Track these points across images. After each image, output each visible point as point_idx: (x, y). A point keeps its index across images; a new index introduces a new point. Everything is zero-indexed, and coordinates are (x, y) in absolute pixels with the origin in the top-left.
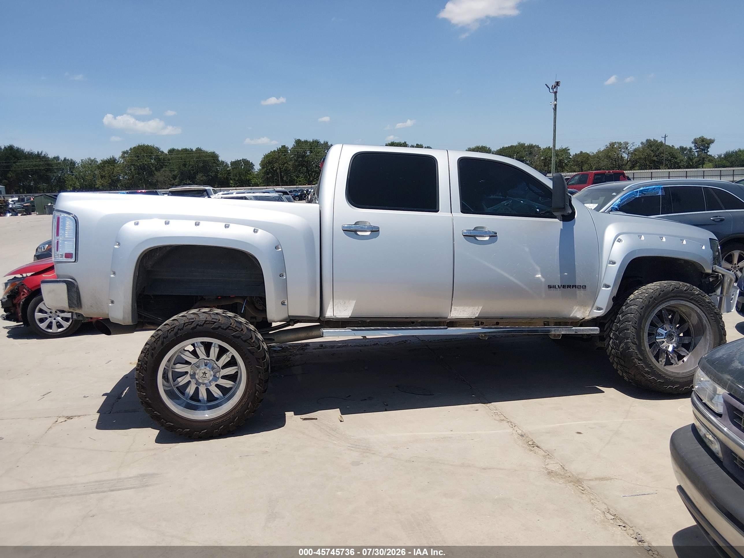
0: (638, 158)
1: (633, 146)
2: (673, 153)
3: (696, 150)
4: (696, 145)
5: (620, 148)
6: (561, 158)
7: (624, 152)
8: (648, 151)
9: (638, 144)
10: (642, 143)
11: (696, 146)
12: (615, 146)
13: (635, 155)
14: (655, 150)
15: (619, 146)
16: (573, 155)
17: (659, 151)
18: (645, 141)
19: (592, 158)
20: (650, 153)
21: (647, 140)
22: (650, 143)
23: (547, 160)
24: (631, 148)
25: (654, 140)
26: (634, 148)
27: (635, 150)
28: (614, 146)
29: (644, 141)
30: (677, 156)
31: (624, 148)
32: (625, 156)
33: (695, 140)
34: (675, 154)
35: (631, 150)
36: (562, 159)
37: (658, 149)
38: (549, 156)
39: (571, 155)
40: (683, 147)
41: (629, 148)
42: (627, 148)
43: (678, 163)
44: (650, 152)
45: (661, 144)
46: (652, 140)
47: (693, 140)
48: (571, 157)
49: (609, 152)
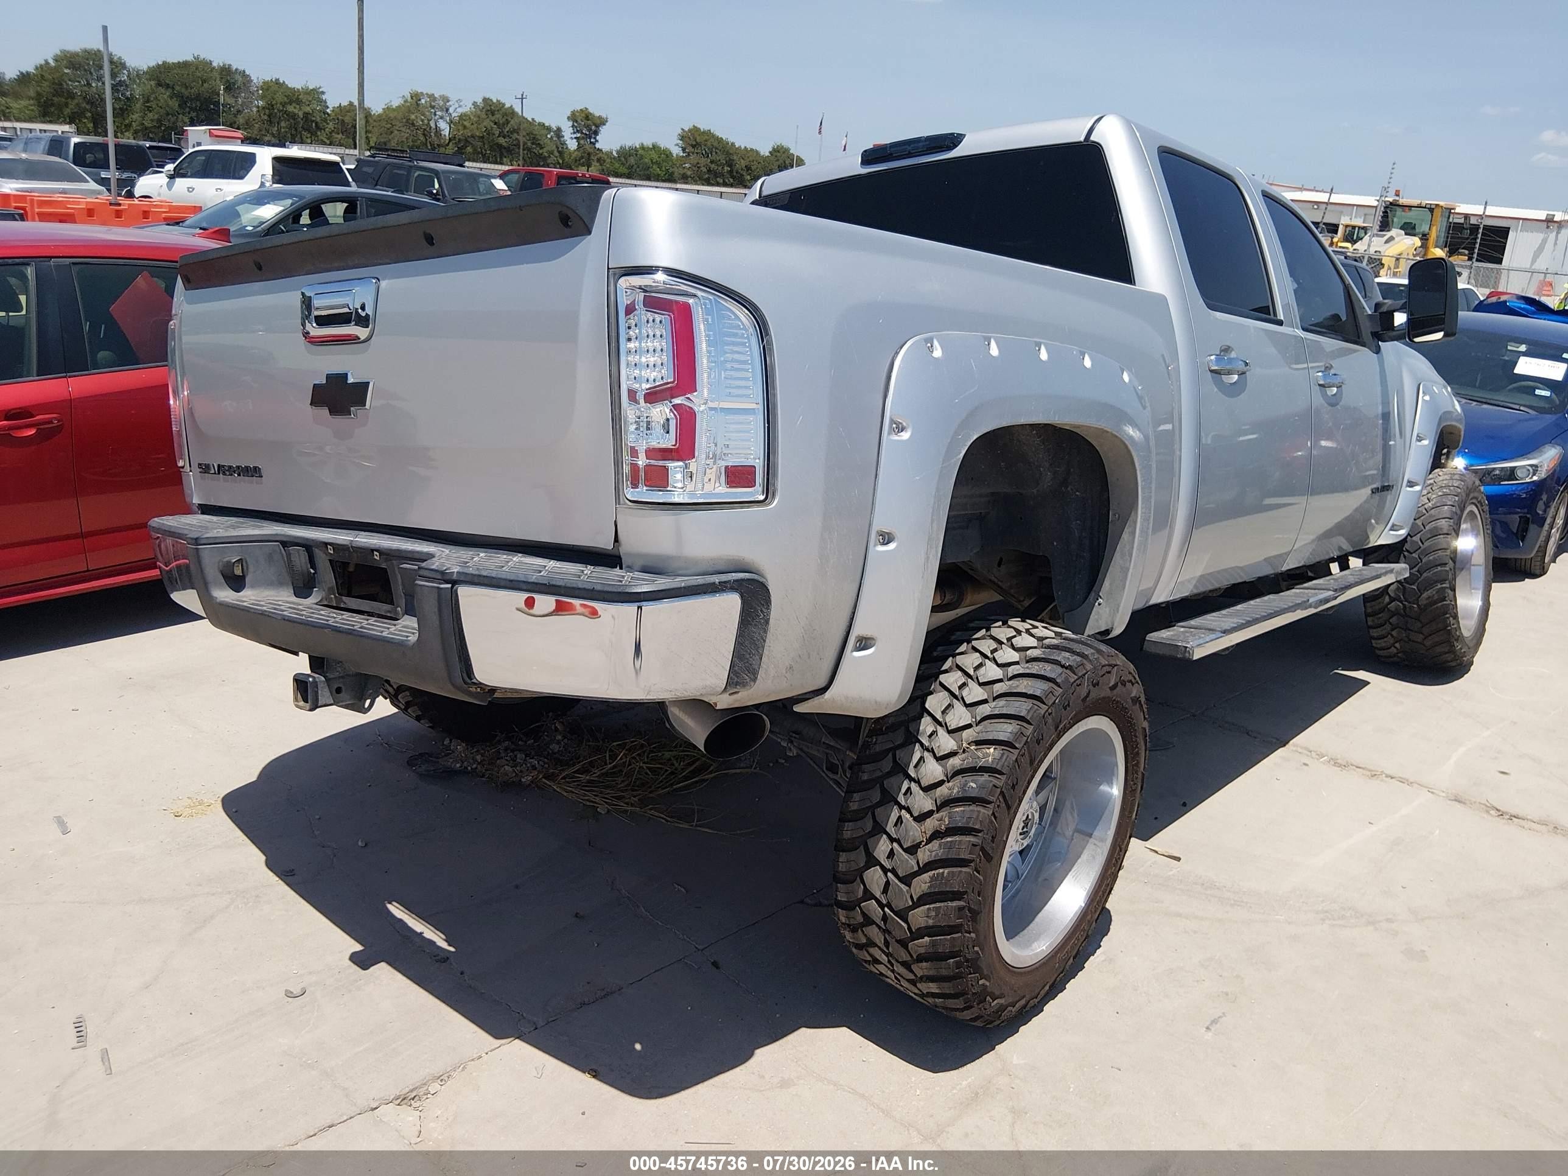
0: (469, 135)
1: (460, 106)
2: (536, 135)
3: (575, 136)
4: (576, 124)
5: (433, 107)
6: (308, 109)
7: (441, 118)
8: (488, 123)
9: (467, 108)
10: (475, 104)
11: (576, 127)
12: (423, 101)
13: (465, 127)
14: (501, 122)
15: (431, 104)
16: (334, 107)
17: (509, 125)
18: (481, 100)
19: (375, 121)
20: (492, 128)
21: (485, 100)
22: (490, 106)
23: (276, 111)
24: (455, 112)
25: (497, 100)
26: (460, 110)
27: (462, 117)
28: (420, 100)
29: (479, 101)
30: (542, 143)
31: (442, 110)
32: (444, 126)
33: (573, 113)
34: (540, 138)
35: (456, 115)
36: (311, 112)
37: (508, 122)
38: (279, 101)
39: (328, 107)
40: (544, 124)
41: (451, 110)
42: (447, 110)
43: (545, 157)
44: (492, 124)
45: (511, 113)
46: (495, 101)
47: (569, 114)
48: (328, 111)
49: (409, 111)
